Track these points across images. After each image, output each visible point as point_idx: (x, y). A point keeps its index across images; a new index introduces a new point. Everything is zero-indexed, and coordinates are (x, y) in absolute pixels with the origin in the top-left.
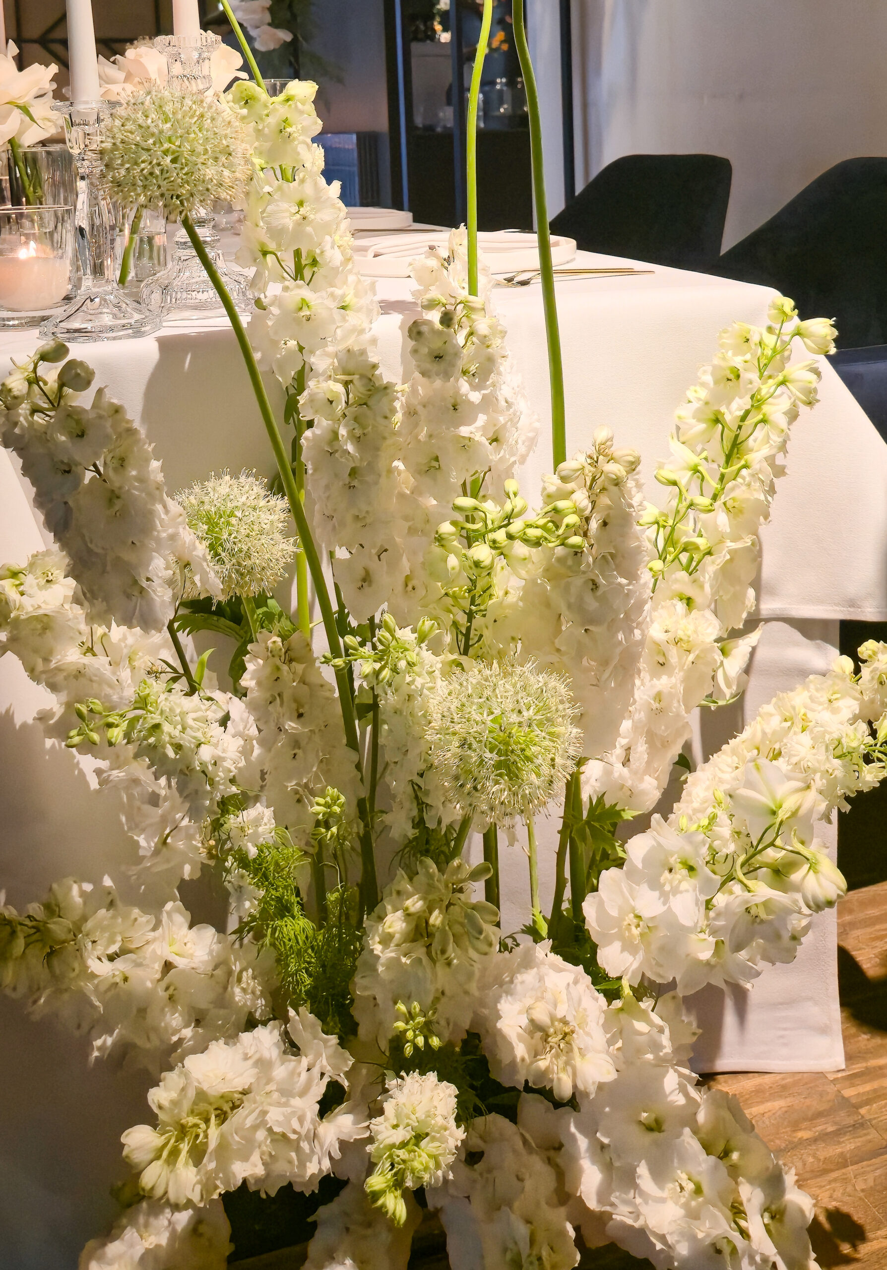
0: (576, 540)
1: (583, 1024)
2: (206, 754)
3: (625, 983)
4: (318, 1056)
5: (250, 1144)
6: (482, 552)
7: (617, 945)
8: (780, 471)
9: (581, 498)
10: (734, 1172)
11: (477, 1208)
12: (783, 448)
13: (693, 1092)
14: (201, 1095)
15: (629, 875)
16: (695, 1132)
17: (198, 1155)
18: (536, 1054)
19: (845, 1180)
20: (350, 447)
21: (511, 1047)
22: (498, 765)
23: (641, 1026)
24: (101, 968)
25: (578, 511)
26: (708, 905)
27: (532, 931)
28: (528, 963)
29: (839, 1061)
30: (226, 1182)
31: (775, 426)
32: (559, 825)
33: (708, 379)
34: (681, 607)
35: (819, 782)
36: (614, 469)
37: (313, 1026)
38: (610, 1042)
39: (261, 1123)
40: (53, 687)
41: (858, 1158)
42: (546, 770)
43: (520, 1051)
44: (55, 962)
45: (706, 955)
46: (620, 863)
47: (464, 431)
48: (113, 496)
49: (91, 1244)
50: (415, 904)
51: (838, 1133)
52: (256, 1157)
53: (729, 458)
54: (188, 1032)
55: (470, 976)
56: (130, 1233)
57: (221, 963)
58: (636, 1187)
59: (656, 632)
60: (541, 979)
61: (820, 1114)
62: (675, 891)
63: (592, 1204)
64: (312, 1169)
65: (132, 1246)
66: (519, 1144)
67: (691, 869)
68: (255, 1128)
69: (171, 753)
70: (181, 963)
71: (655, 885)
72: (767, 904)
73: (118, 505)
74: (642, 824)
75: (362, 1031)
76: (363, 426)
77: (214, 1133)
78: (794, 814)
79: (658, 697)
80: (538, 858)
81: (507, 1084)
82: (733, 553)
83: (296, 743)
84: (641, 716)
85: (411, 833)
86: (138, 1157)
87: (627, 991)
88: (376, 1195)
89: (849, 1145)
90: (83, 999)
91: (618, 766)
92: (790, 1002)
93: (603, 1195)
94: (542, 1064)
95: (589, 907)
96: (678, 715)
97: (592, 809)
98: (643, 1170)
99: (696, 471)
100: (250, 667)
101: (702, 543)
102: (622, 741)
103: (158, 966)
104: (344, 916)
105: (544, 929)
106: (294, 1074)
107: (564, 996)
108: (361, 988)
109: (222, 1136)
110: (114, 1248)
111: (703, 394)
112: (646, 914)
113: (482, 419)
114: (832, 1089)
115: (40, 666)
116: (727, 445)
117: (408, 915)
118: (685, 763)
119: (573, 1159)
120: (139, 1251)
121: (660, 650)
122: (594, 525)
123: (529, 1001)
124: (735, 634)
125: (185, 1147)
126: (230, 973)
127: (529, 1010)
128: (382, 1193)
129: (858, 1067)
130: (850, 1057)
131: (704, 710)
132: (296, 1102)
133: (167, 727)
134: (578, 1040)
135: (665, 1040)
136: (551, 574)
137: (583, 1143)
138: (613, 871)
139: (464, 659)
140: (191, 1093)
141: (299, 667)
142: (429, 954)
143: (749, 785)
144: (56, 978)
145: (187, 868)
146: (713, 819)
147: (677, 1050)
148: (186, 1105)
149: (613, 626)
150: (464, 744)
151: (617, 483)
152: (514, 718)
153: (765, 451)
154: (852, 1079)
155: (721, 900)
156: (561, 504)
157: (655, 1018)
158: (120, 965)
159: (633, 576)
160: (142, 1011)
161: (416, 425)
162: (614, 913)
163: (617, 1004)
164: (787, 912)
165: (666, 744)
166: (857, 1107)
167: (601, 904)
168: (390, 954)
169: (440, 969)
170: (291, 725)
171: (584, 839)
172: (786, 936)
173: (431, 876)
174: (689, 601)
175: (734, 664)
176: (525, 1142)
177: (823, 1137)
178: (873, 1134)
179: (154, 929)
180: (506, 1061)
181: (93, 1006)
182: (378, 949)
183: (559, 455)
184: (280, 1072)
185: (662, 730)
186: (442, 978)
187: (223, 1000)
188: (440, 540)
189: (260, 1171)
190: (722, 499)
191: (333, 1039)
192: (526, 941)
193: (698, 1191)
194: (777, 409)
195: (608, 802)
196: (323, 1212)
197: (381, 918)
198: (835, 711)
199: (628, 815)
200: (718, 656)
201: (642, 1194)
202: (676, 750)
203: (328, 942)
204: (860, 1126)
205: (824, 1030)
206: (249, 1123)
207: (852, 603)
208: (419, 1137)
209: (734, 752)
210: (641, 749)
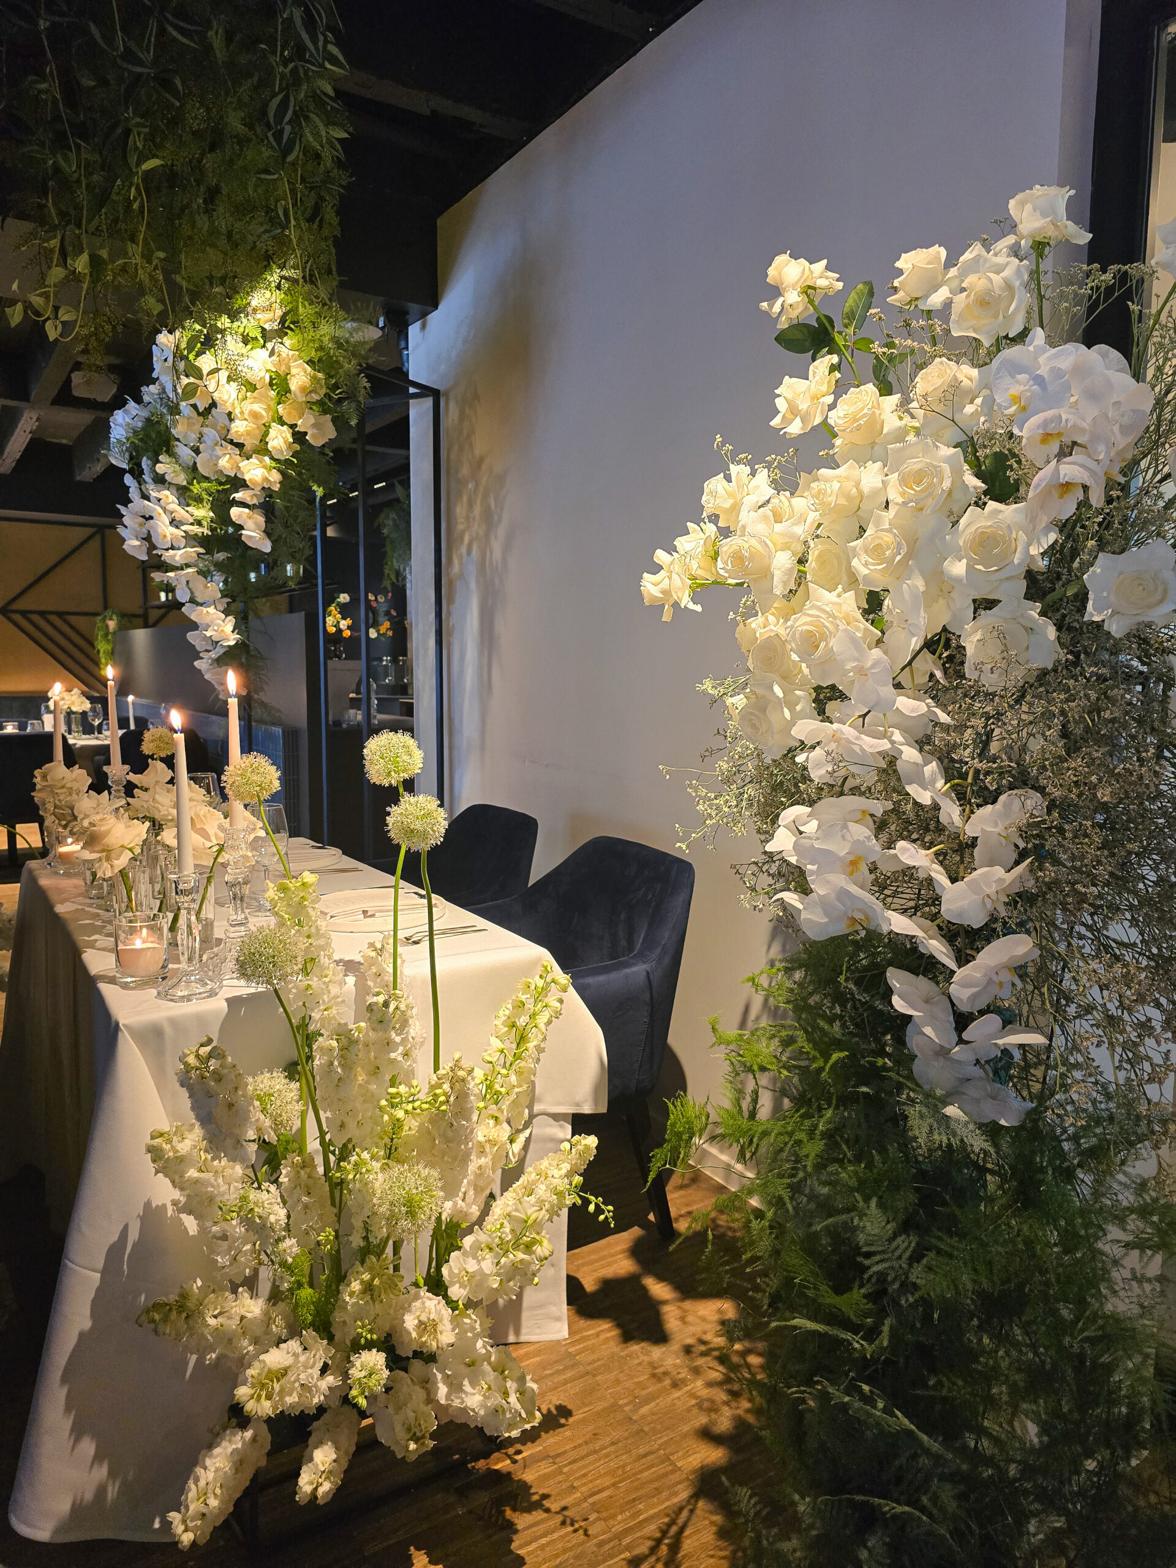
0: (444, 1108)
1: (441, 1320)
2: (272, 1218)
3: (460, 1303)
4: (318, 1350)
5: (292, 1390)
6: (400, 1114)
7: (457, 1285)
8: (543, 1050)
9: (446, 1087)
10: (505, 1379)
11: (391, 1410)
12: (545, 1039)
13: (489, 1348)
14: (270, 1371)
15: (463, 1254)
16: (489, 1363)
17: (269, 1397)
18: (421, 1337)
19: (565, 1391)
20: (339, 1070)
21: (410, 1334)
22: (407, 1212)
23: (467, 1321)
24: (212, 1322)
25: (445, 1094)
26: (498, 1263)
27: (416, 1285)
28: (417, 1297)
29: (565, 1333)
30: (282, 1405)
31: (540, 1030)
32: (431, 1233)
33: (510, 1006)
34: (492, 1122)
35: (547, 1206)
36: (461, 1073)
37: (315, 1337)
38: (453, 1330)
39: (298, 1379)
40: (182, 1189)
41: (572, 1380)
42: (428, 1211)
43: (414, 1335)
44: (190, 1322)
45: (495, 1286)
46: (459, 1248)
47: (393, 1055)
48: (231, 1106)
49: (203, 1452)
50: (366, 1277)
51: (565, 1369)
52: (295, 1394)
53: (518, 1044)
54: (251, 1348)
55: (390, 1306)
56: (224, 1444)
57: (266, 1313)
58: (462, 1391)
59: (481, 1138)
60: (423, 1303)
61: (556, 1362)
62: (484, 1259)
63: (443, 1402)
64: (316, 1400)
65: (225, 1448)
66: (410, 1382)
67: (491, 1249)
68: (294, 1382)
69: (258, 1220)
70: (249, 1315)
71: (475, 1257)
72: (522, 1261)
73: (234, 1109)
74: (469, 1231)
75: (336, 1338)
76: (345, 1059)
77: (277, 1387)
78: (535, 1221)
79: (480, 1167)
80: (419, 1249)
81: (404, 1355)
82: (518, 1094)
83: (306, 1207)
84: (471, 1177)
85: (362, 1244)
86: (243, 1399)
87: (461, 1306)
88: (354, 1398)
89: (569, 1374)
90: (203, 1337)
91: (460, 1202)
92: (541, 1306)
93: (448, 1397)
94: (424, 1339)
95: (445, 1271)
96: (489, 1176)
97: (447, 1224)
98: (466, 1382)
99: (502, 1051)
100: (284, 1172)
101: (503, 1090)
102: (463, 1190)
103: (238, 1318)
104: (328, 1287)
105: (421, 1282)
106: (308, 1359)
107: (433, 1310)
108: (338, 1317)
109: (281, 1386)
110: (217, 1451)
111: (507, 1012)
112: (470, 1270)
113: (401, 1049)
114: (563, 1349)
115: (177, 1180)
116: (518, 1037)
117: (362, 1282)
118: (492, 1196)
119: (435, 1383)
120: (230, 1450)
121: (481, 1145)
122: (452, 1099)
123: (418, 1314)
124: (519, 1131)
125: (264, 1393)
126: (270, 1319)
127: (418, 1317)
128: (356, 1397)
129: (577, 1337)
130: (571, 1333)
131: (503, 1170)
132: (310, 1371)
133: (256, 1210)
134: (440, 1328)
135: (477, 1326)
136: (432, 1121)
137: (439, 1376)
138: (457, 1252)
139: (390, 1162)
140: (266, 1370)
141: (308, 1170)
142: (372, 1298)
143: (516, 1210)
144: (190, 1328)
145: (247, 1271)
146: (502, 1225)
147: (482, 1330)
148: (264, 1375)
149: (459, 1144)
150: (392, 1204)
151: (463, 1080)
152: (414, 1191)
153: (535, 1043)
154: (573, 1344)
155: (503, 1260)
156: (438, 1091)
157: (474, 1317)
158: (220, 1320)
159: (469, 1120)
160: (230, 1341)
161: (369, 1052)
162: (456, 1271)
163: (457, 1312)
164: (530, 1263)
165: (483, 1190)
166: (575, 1356)
167: (450, 1268)
168: (354, 1300)
169: (377, 1305)
170: (305, 1199)
171: (443, 1238)
172: (529, 1273)
173: (373, 1263)
174: (496, 1118)
175: (517, 1147)
176: (412, 1380)
177: (558, 1372)
178: (581, 1368)
179: (236, 1300)
180: (406, 1340)
181: (207, 1340)
182: (347, 1299)
183: (436, 1068)
184: (302, 1358)
185: (481, 1183)
186: (378, 1308)
187: (267, 1331)
188: (381, 1108)
189: (297, 1400)
190: (514, 1067)
191: (325, 1342)
192: (413, 1290)
193: (489, 1388)
194: (542, 1020)
195: (455, 1220)
196: (315, 1424)
197: (349, 1285)
198: (560, 1169)
199: (464, 1226)
200: (508, 1146)
201: (466, 1393)
202: (488, 1192)
203: (320, 1299)
204: (574, 1365)
205: (558, 1319)
206: (292, 1379)
207: (578, 1105)
208: (370, 1375)
209: (514, 1191)
210: (471, 1193)
